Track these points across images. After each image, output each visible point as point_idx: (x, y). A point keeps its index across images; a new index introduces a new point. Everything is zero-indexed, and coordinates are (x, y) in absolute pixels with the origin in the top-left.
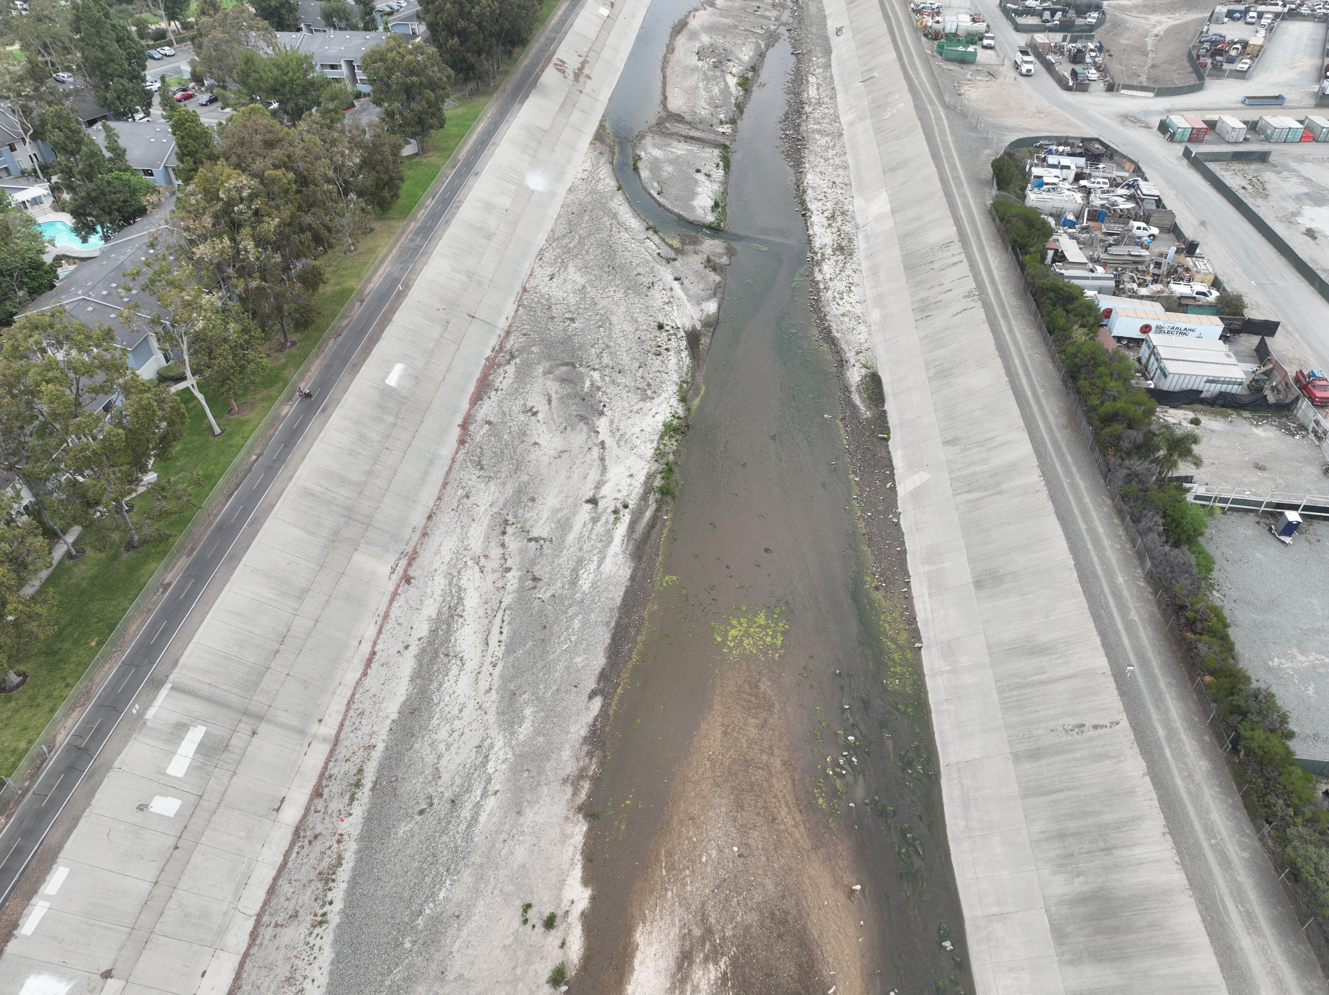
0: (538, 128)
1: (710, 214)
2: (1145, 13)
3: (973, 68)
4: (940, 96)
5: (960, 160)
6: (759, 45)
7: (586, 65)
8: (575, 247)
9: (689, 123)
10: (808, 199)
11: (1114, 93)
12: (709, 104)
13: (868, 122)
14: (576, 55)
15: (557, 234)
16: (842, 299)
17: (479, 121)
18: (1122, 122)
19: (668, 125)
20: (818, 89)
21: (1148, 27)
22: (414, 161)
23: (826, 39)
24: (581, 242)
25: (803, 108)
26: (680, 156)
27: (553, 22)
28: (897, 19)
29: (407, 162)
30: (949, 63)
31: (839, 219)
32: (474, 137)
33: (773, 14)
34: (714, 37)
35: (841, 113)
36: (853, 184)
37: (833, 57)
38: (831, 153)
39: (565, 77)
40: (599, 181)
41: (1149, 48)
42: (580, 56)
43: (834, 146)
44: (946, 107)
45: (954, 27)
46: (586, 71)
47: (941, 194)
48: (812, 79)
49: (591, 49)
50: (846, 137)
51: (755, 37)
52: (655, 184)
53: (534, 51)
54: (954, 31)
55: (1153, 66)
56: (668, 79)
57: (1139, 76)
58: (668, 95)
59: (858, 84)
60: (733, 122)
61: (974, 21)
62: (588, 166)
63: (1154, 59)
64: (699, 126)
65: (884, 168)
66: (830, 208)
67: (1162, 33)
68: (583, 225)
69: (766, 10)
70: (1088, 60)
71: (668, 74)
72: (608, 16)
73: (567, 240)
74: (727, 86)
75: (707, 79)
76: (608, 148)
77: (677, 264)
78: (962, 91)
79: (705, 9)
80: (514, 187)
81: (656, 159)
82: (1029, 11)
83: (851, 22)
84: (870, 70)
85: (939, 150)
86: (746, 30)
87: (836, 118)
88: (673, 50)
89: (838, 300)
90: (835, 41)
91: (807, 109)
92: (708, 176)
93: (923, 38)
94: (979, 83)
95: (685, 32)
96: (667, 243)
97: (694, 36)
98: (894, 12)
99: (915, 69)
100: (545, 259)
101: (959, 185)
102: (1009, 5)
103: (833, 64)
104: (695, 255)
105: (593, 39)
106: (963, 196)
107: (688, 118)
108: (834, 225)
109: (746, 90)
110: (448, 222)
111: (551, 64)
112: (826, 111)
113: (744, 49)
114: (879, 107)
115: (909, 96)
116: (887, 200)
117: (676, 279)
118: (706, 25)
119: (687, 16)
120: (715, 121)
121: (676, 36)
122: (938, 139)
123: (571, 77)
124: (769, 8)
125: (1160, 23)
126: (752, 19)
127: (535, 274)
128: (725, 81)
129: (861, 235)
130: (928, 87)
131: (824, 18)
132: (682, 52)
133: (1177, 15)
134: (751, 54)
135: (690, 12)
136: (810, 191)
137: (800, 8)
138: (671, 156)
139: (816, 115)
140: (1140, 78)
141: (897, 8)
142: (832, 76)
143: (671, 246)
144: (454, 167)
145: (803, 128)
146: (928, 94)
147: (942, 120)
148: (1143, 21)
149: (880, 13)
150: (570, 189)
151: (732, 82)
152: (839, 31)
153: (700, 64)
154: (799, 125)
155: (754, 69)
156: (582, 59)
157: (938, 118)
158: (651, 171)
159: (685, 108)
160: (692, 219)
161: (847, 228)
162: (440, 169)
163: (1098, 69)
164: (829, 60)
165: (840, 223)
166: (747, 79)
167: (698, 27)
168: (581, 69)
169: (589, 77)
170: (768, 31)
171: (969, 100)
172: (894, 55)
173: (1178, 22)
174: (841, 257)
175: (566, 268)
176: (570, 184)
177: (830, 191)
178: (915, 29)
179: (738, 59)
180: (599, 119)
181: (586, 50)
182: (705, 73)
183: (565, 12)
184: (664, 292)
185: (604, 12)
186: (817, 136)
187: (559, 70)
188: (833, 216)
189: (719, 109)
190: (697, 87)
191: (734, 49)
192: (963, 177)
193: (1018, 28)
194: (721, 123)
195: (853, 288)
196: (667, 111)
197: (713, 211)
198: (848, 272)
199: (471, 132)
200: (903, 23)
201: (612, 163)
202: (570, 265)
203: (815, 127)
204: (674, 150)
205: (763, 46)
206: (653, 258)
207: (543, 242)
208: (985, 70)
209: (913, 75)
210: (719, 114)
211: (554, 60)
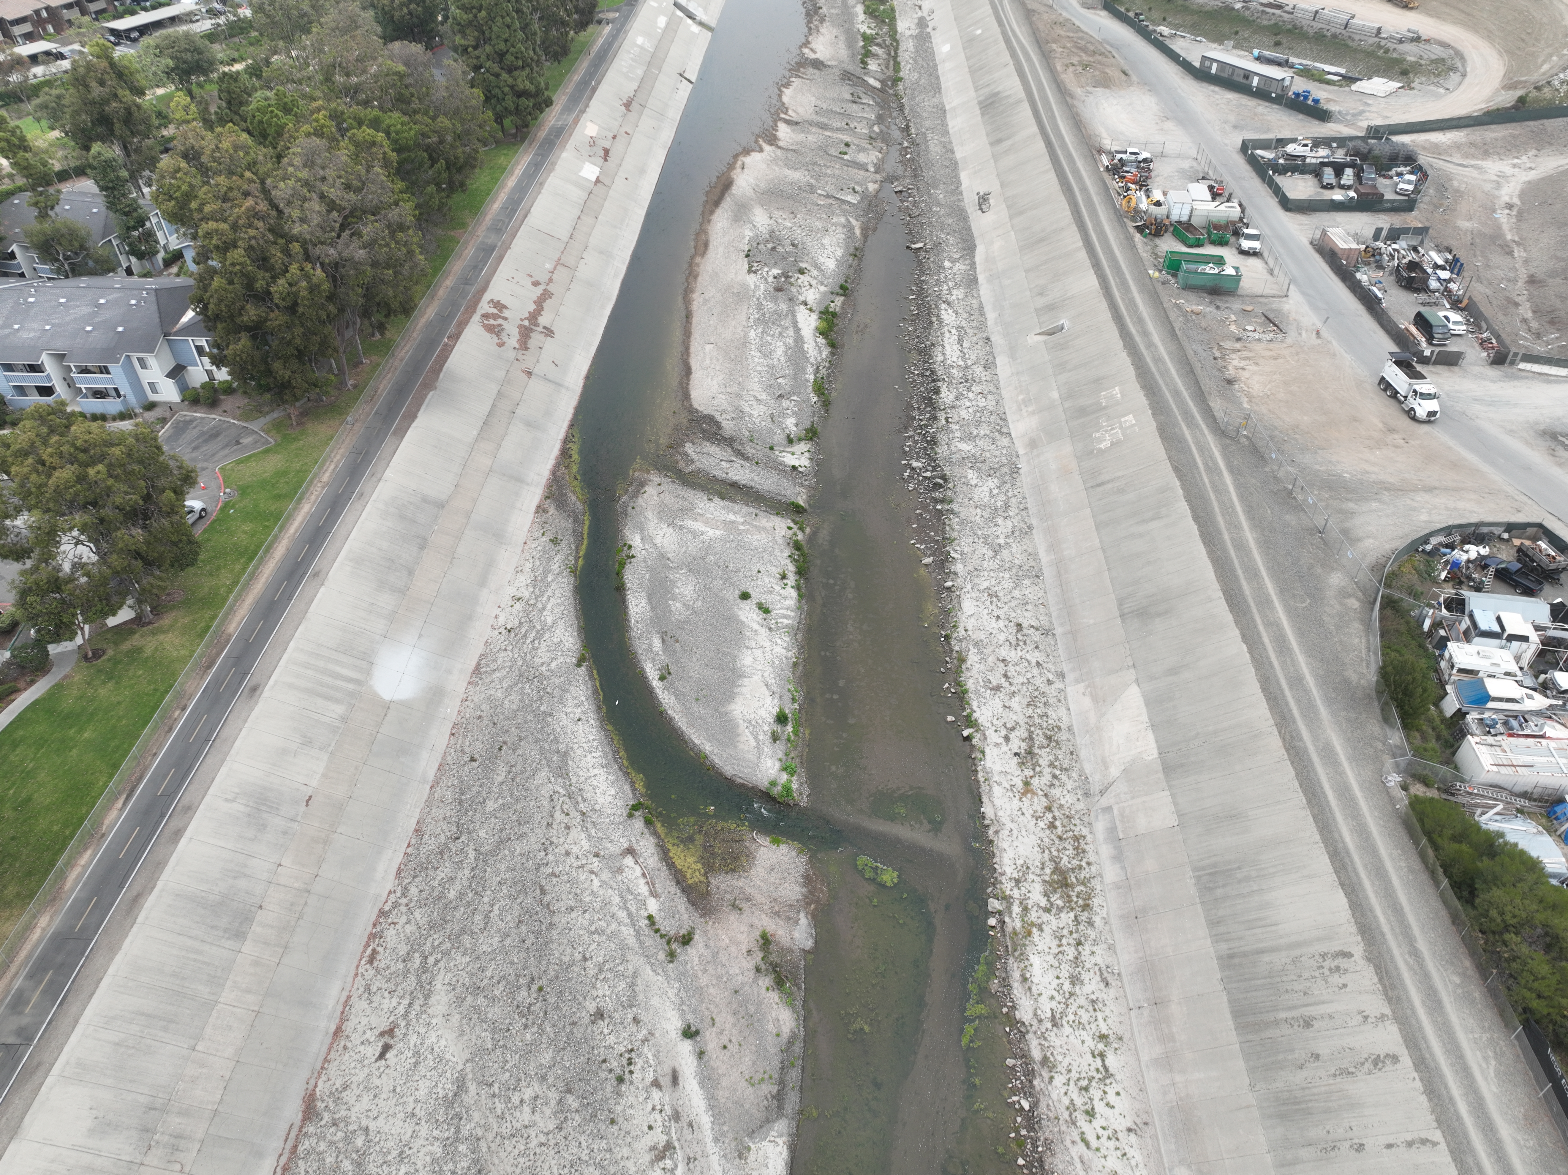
0: (425, 500)
1: (768, 748)
2: (1473, 157)
3: (1237, 305)
4: (1201, 397)
5: (1291, 612)
6: (851, 229)
7: (547, 304)
8: (461, 896)
9: (729, 442)
10: (970, 685)
11: (1505, 368)
12: (768, 388)
13: (1067, 448)
14: (528, 282)
15: (430, 844)
16: (1090, 1114)
17: (300, 501)
18: (1552, 453)
19: (689, 448)
20: (960, 341)
21: (1488, 187)
22: (126, 646)
23: (962, 216)
24: (477, 879)
25: (937, 391)
26: (708, 548)
27: (497, 206)
28: (1084, 190)
29: (110, 653)
30: (1192, 296)
31: (1044, 757)
32: (280, 550)
33: (870, 157)
34: (777, 214)
35: (1010, 407)
36: (1059, 631)
37: (978, 259)
38: (1004, 526)
39: (500, 345)
40: (540, 635)
41: (1509, 237)
42: (536, 284)
43: (1007, 506)
44: (1220, 431)
45: (1186, 212)
46: (543, 320)
47: (1275, 743)
48: (947, 316)
49: (559, 263)
50: (1025, 479)
51: (845, 213)
52: (657, 643)
53: (449, 282)
54: (1185, 219)
55: (1532, 280)
56: (695, 320)
57: (1517, 305)
58: (694, 363)
59: (1033, 339)
60: (811, 434)
61: (1215, 195)
62: (522, 585)
63: (1526, 262)
64: (749, 450)
65: (1121, 602)
66: (1022, 720)
67: (1516, 201)
68: (490, 806)
69: (861, 149)
70: (1433, 284)
71: (695, 306)
72: (598, 181)
73: (445, 870)
74: (799, 339)
75: (764, 321)
76: (569, 524)
77: (693, 954)
78: (1231, 372)
79: (761, 150)
80: (340, 709)
81: (663, 557)
82: (1296, 166)
83: (1003, 185)
84: (1051, 308)
85: (1237, 578)
86: (828, 196)
87: (1001, 428)
88: (706, 245)
89: (1081, 1119)
90: (980, 223)
91: (947, 396)
92: (764, 609)
93: (1138, 237)
94: (1258, 347)
95: (727, 203)
96: (670, 865)
97: (741, 213)
98: (1076, 172)
99: (1140, 321)
100: (384, 958)
101: (1309, 711)
102: (1259, 152)
103: (981, 278)
104: (733, 917)
105: (566, 240)
106: (1328, 754)
107: (728, 427)
108: (1035, 782)
109: (832, 345)
110: (136, 901)
111: (476, 318)
112: (982, 402)
113: (826, 241)
114: (1082, 412)
115: (1140, 399)
116: (1145, 718)
117: (689, 1033)
118: (763, 185)
119: (731, 167)
120: (779, 437)
121: (712, 212)
122: (1226, 536)
123: (513, 339)
124: (864, 143)
125: (1502, 176)
126: (836, 169)
127: (348, 1027)
128: (795, 323)
129: (1100, 826)
130: (1173, 371)
131: (954, 166)
132: (721, 249)
133: (1524, 158)
134: (839, 253)
135: (736, 157)
136: (973, 658)
137: (913, 143)
138: (693, 547)
139: (964, 414)
140: (1521, 310)
141: (1080, 164)
142: (981, 307)
143: (679, 877)
144: (209, 667)
145: (942, 450)
146: (1176, 394)
147: (1220, 474)
148: (1474, 173)
149: (1052, 176)
150: (478, 668)
151: (808, 322)
152: (983, 200)
153: (752, 279)
154: (933, 442)
155: (844, 290)
156: (539, 290)
157: (1213, 469)
158: (650, 599)
159: (722, 401)
160: (729, 770)
161: (1066, 797)
162: (174, 675)
163: (1456, 304)
164: (973, 265)
165: (1046, 778)
166: (834, 315)
167: (749, 192)
168: (533, 317)
169: (549, 332)
170: (865, 195)
171: (1250, 398)
172: (1091, 281)
173: (1532, 175)
174: (1067, 918)
175: (427, 997)
176: (480, 650)
177: (1013, 656)
178: (1119, 216)
179: (817, 267)
180: (562, 435)
181: (549, 266)
182: (759, 307)
183: (520, 181)
184: (656, 1094)
185: (590, 171)
186: (972, 476)
187: (490, 329)
188: (1030, 752)
189: (785, 403)
190: (745, 343)
191: (809, 242)
192: (1310, 681)
193: (1287, 204)
194: (790, 441)
195: (1112, 1061)
196: (691, 410)
197: (775, 738)
198: (1091, 985)
199: (276, 537)
200: (1096, 199)
201: (573, 571)
202: (438, 985)
203: (964, 447)
204: (698, 526)
205: (858, 232)
206: (638, 934)
207: (390, 883)
208: (1259, 310)
209: (1138, 339)
210: (784, 416)
211: (484, 307)
